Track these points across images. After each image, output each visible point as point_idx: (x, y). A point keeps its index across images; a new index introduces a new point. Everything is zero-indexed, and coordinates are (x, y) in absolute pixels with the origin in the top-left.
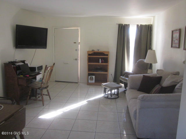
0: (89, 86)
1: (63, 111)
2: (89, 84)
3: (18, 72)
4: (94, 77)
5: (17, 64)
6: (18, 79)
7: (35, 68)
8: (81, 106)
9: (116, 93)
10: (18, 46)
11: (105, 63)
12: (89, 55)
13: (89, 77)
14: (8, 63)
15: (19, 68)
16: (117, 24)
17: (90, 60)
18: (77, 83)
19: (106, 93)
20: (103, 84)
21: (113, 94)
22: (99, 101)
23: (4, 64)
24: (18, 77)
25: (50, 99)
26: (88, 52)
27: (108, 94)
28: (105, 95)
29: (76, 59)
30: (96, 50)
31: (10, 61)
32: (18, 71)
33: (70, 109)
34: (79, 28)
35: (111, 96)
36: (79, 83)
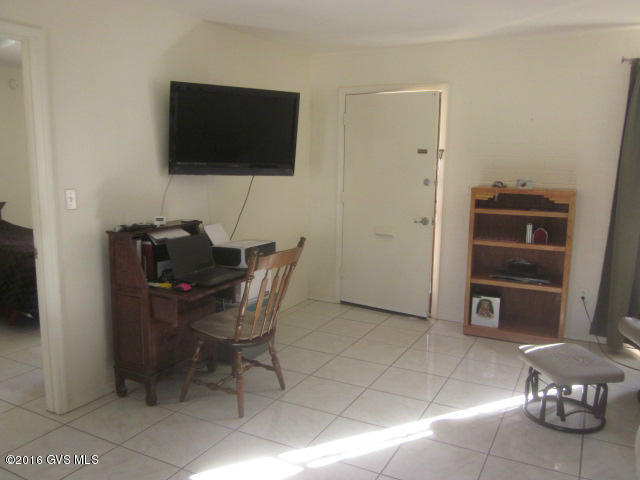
0: (469, 340)
1: (304, 465)
2: (470, 330)
3: (161, 266)
4: (496, 302)
5: (158, 236)
6: (150, 296)
7: (237, 252)
8: (399, 448)
9: (590, 401)
10: (179, 163)
11: (550, 243)
12: (478, 204)
13: (476, 301)
14: (121, 231)
15: (160, 251)
16: (623, 60)
17: (482, 226)
18: (424, 319)
19: (535, 391)
20: (522, 351)
21: (573, 402)
22: (492, 431)
23: (107, 236)
24: (152, 287)
25: (283, 387)
26: (475, 191)
27: (547, 398)
28: (533, 401)
29: (424, 222)
30: (511, 183)
31: (129, 223)
32: (159, 264)
33: (341, 458)
34: (442, 89)
35: (562, 414)
36: (432, 321)
